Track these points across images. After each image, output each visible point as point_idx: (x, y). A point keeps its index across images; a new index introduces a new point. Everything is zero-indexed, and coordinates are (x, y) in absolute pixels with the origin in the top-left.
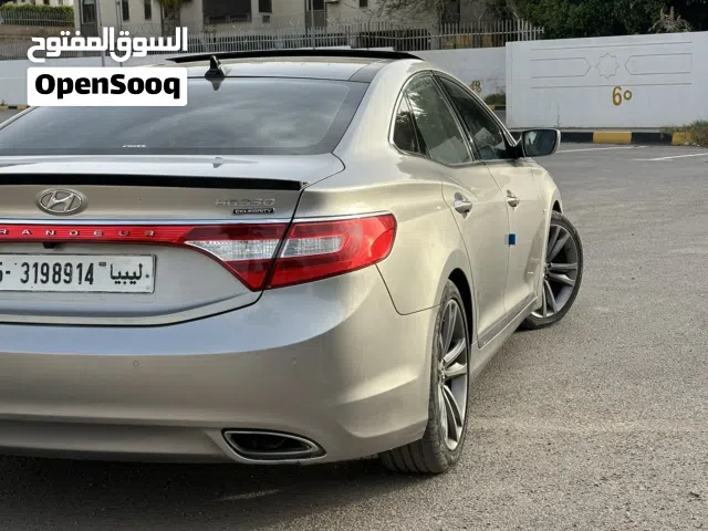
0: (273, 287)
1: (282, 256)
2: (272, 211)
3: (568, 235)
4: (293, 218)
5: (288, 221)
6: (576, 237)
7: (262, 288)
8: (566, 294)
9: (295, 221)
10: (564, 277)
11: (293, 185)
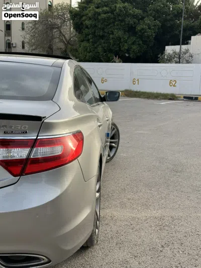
0: (26, 174)
1: (32, 157)
2: (26, 132)
3: (116, 129)
4: (37, 136)
5: (35, 138)
6: (118, 130)
7: (20, 175)
8: (114, 150)
9: (39, 138)
10: (114, 144)
11: (38, 119)
